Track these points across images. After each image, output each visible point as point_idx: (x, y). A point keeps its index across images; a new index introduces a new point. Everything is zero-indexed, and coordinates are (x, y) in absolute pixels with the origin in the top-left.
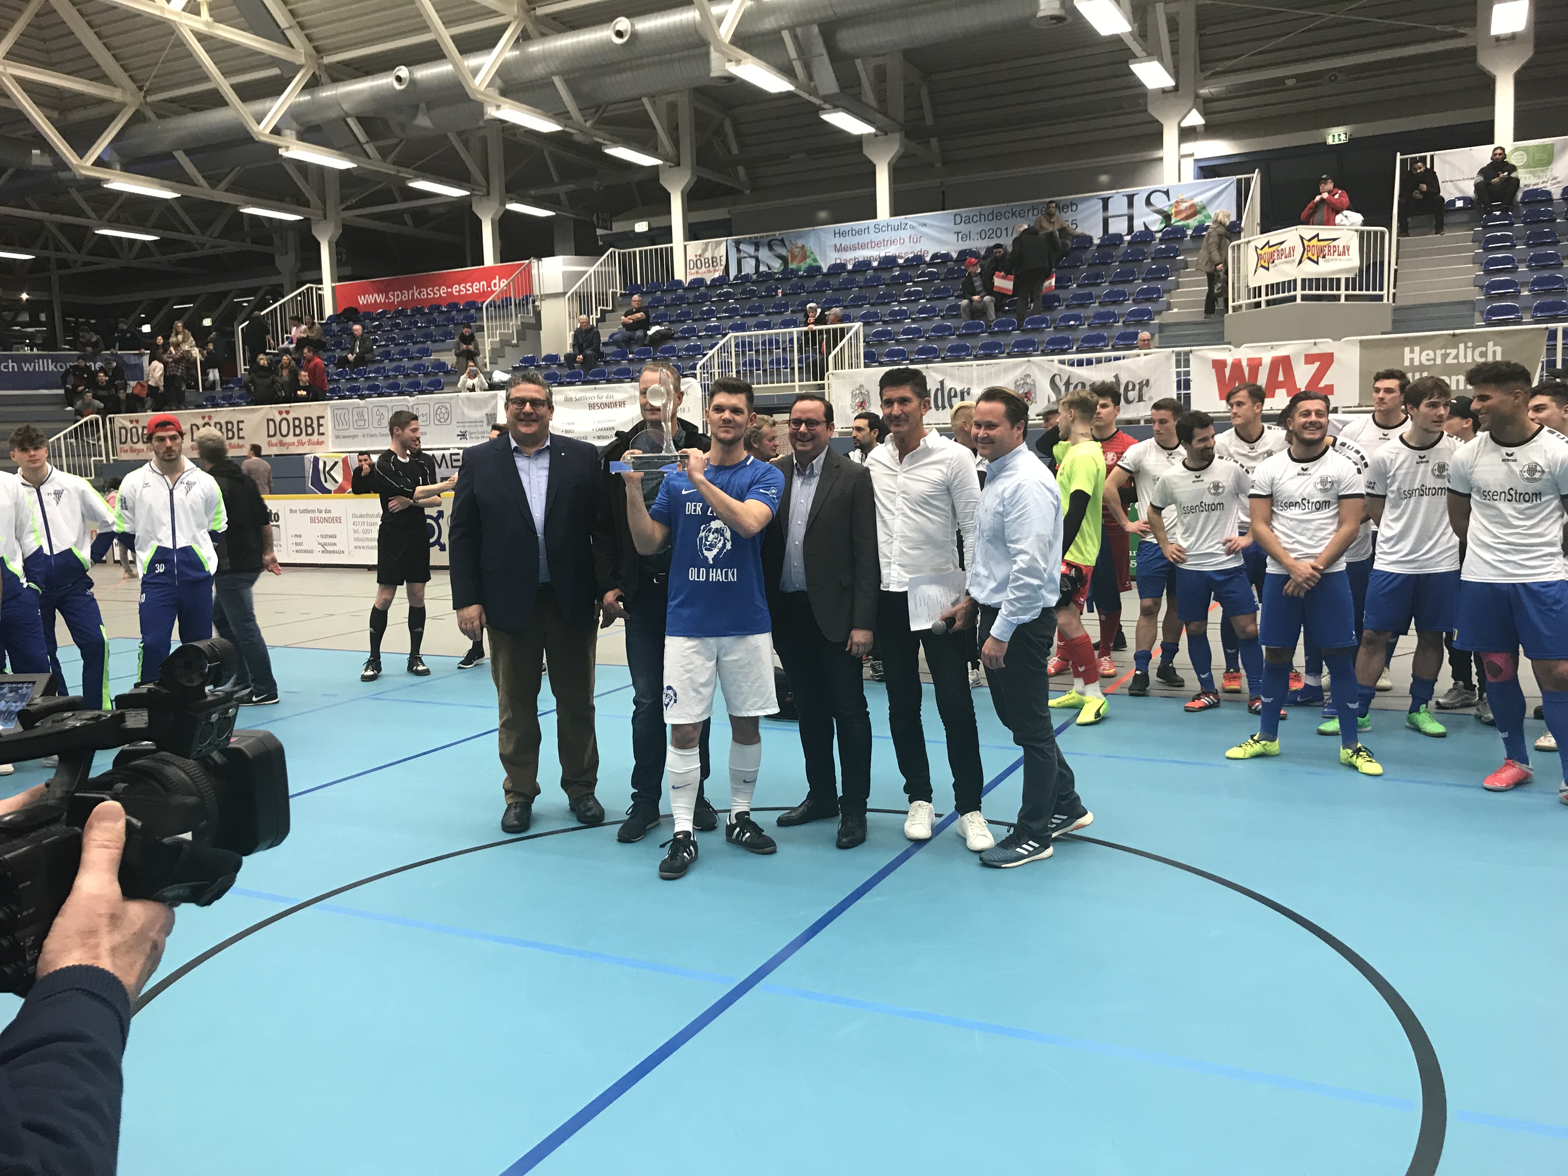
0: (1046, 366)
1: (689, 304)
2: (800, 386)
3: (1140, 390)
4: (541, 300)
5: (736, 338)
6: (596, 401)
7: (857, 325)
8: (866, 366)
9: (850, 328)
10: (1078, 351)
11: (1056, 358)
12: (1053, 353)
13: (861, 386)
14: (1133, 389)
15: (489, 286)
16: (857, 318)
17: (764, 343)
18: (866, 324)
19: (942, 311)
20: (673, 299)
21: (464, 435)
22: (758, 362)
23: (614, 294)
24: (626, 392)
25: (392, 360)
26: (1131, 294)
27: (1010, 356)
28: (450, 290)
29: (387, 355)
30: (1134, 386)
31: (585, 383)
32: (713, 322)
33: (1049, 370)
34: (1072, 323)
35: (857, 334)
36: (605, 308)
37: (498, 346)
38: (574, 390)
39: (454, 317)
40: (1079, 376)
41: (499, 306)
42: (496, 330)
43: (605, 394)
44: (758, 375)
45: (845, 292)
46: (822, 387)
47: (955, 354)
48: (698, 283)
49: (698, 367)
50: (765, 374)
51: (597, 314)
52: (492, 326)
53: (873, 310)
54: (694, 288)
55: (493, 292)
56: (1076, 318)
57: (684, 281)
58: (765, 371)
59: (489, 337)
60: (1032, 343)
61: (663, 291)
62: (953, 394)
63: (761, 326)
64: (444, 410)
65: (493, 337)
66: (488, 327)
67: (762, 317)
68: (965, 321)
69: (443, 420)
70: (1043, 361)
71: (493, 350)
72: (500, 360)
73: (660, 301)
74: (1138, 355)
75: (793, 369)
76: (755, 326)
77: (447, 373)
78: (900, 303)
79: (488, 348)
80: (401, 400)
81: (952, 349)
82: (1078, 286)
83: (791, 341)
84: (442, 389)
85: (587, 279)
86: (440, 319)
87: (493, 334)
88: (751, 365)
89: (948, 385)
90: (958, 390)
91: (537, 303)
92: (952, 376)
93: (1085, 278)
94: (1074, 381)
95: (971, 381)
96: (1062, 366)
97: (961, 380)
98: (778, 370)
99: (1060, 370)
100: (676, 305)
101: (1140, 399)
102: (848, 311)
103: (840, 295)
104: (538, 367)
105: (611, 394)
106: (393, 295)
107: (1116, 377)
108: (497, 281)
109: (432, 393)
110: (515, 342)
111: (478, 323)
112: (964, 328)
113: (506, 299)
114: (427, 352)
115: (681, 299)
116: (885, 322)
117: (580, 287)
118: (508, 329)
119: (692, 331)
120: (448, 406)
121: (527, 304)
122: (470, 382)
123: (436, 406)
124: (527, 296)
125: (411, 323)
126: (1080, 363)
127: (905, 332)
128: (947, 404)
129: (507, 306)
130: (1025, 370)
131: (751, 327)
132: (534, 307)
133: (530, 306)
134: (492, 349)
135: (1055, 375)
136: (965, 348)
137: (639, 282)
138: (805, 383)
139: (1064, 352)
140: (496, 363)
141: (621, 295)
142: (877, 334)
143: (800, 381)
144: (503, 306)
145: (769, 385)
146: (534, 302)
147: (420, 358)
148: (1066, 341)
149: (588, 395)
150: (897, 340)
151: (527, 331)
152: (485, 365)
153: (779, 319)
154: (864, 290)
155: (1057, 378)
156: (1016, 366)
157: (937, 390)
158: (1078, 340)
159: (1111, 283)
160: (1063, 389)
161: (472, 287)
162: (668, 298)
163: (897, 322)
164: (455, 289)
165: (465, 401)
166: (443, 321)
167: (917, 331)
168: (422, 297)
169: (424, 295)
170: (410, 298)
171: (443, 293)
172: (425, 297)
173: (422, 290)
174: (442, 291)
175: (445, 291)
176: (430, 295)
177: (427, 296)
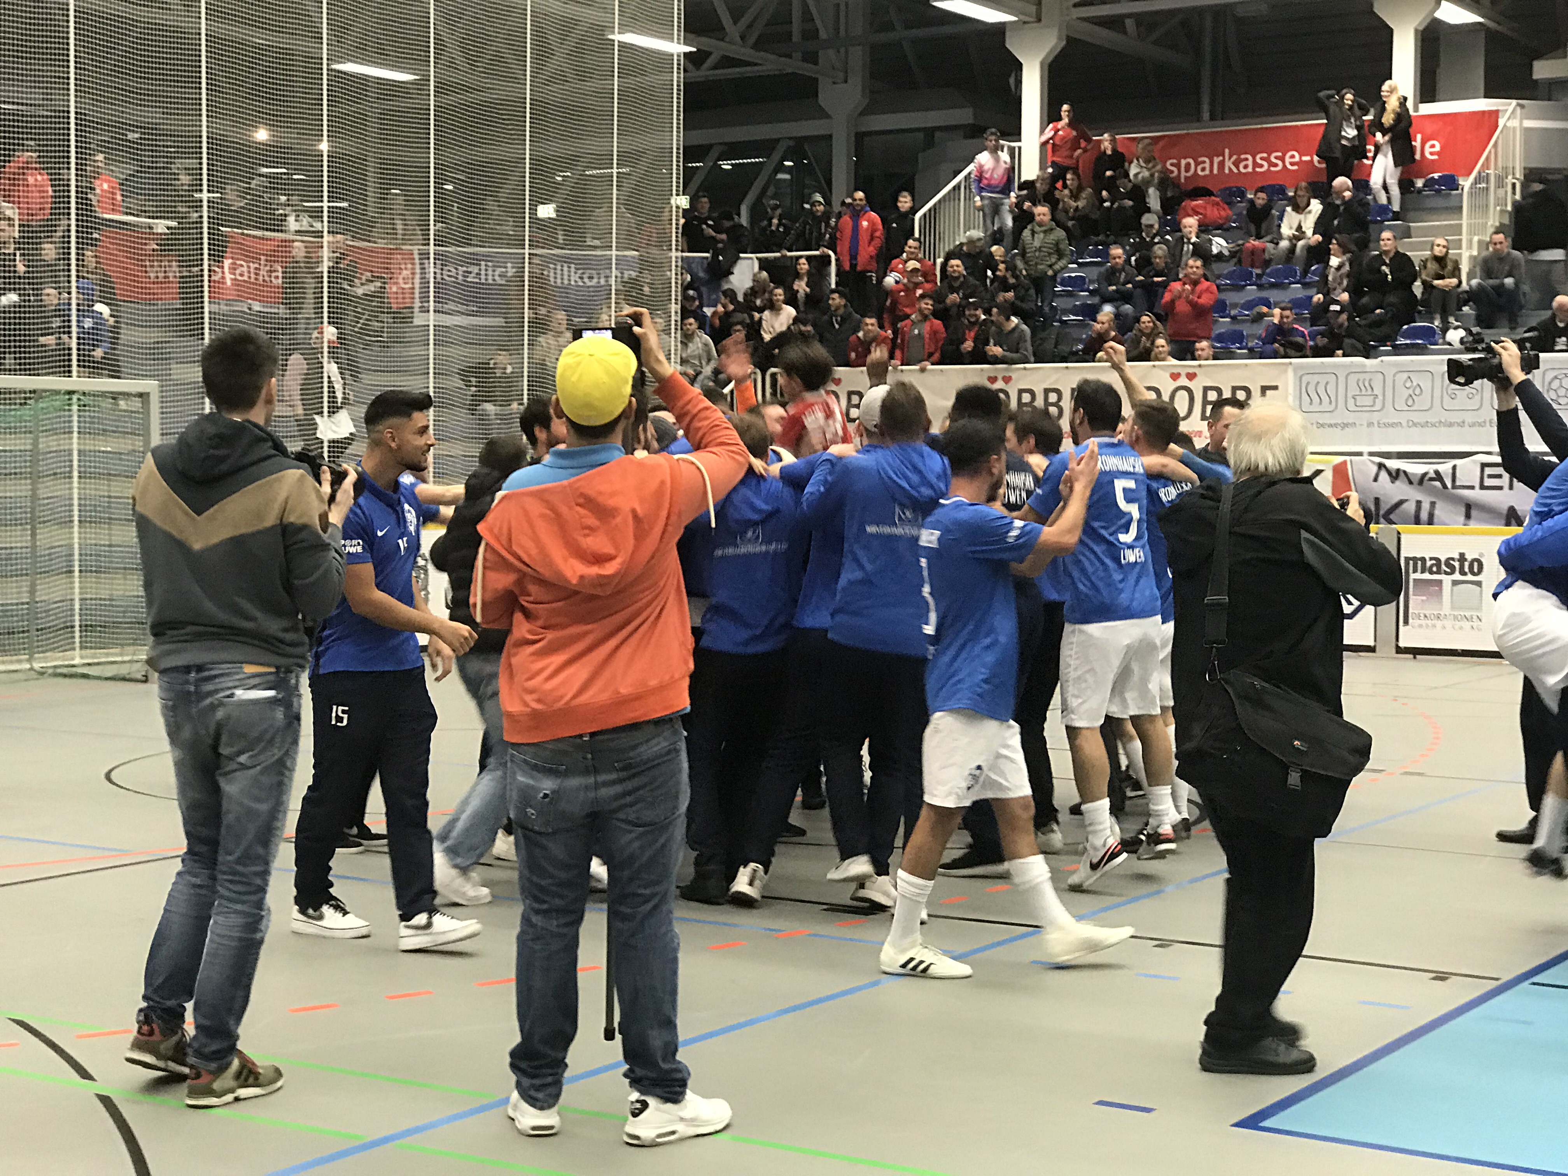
28: (1306, 158)
106: (1177, 166)
168: (1243, 170)
169: (1246, 167)
170: (1215, 171)
171: (1292, 164)
172: (1250, 169)
173: (1243, 156)
174: (1288, 160)
175: (1297, 159)
176: (1261, 166)
177: (1254, 168)
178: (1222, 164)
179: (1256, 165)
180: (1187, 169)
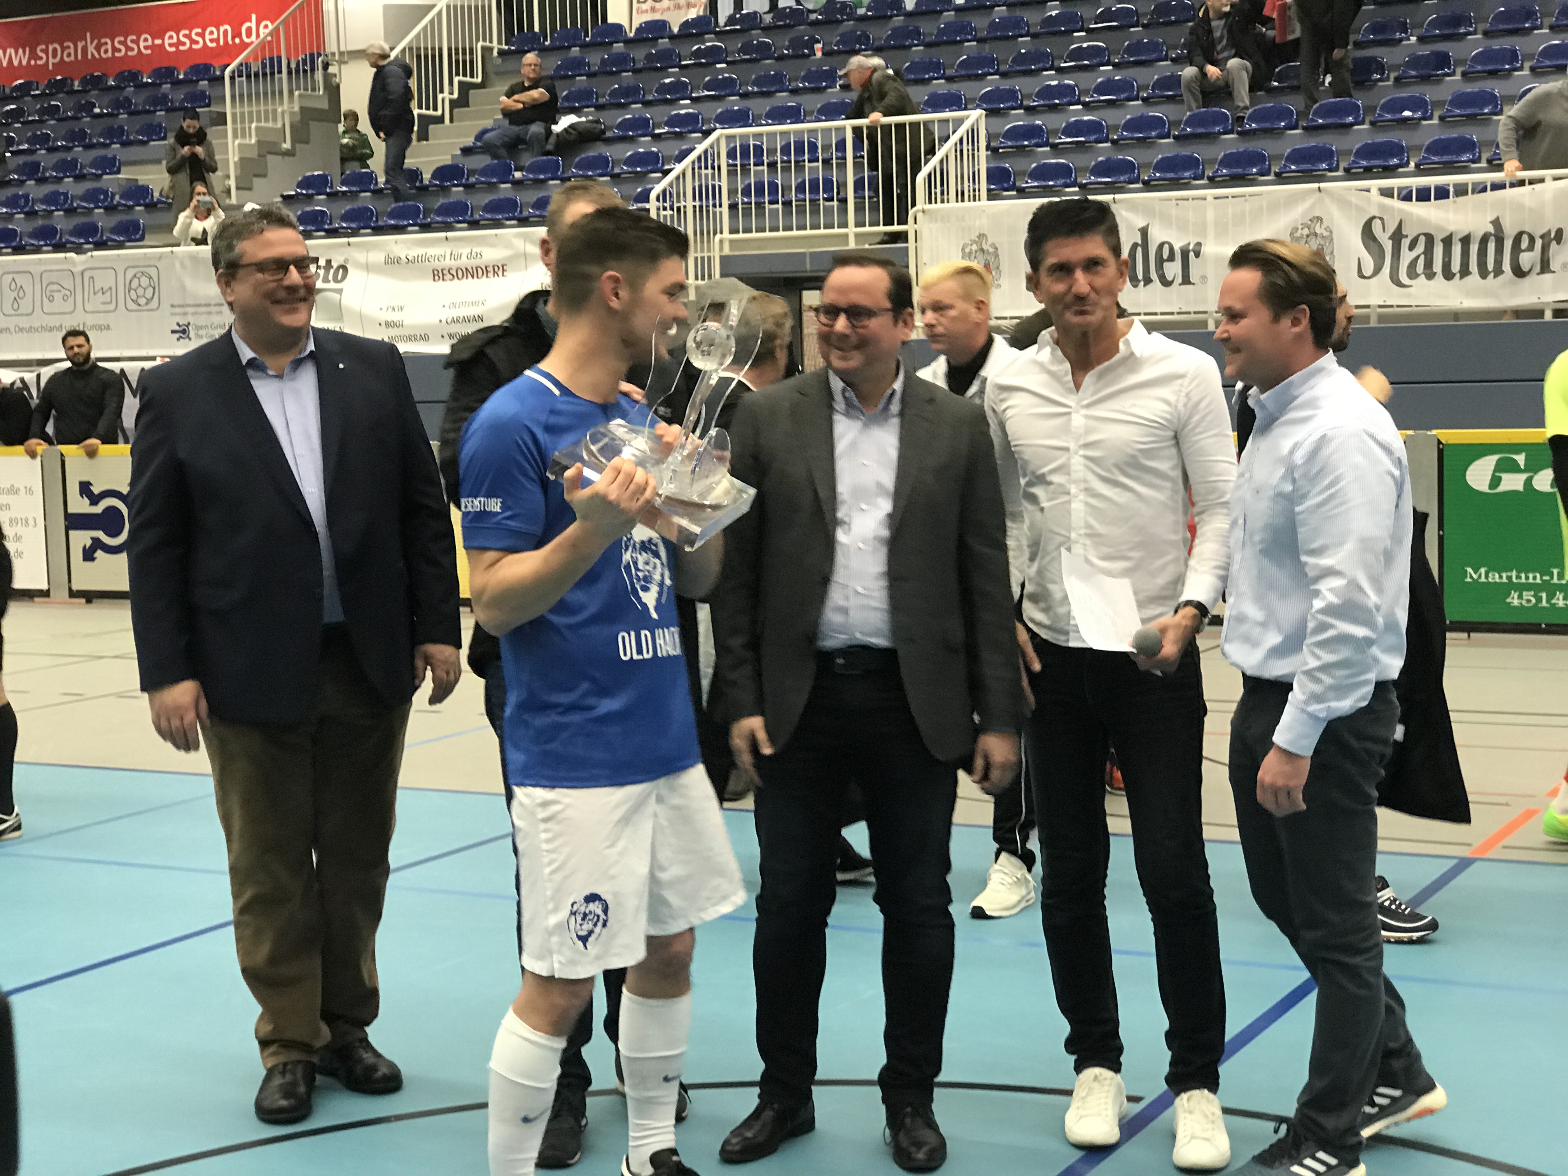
0: (1354, 200)
1: (636, 71)
2: (857, 235)
3: (1545, 249)
4: (341, 62)
5: (730, 138)
6: (448, 263)
7: (975, 116)
8: (992, 196)
9: (959, 122)
10: (1420, 171)
11: (1375, 184)
12: (1368, 173)
13: (982, 236)
14: (1531, 248)
15: (237, 34)
16: (973, 100)
17: (786, 150)
18: (992, 113)
19: (1146, 88)
20: (603, 60)
21: (184, 332)
22: (773, 187)
23: (487, 51)
24: (509, 245)
25: (42, 181)
26: (1527, 57)
27: (1281, 178)
28: (158, 42)
29: (32, 170)
30: (1532, 240)
31: (426, 228)
32: (685, 108)
33: (1359, 209)
34: (1407, 113)
35: (973, 133)
36: (468, 79)
37: (254, 154)
38: (405, 242)
39: (165, 96)
40: (1421, 221)
41: (257, 75)
42: (251, 122)
43: (465, 251)
44: (774, 214)
45: (952, 48)
46: (901, 237)
47: (1171, 175)
48: (656, 29)
49: (653, 195)
50: (788, 212)
51: (451, 93)
52: (242, 114)
53: (1006, 84)
54: (647, 40)
55: (244, 46)
56: (1417, 104)
57: (626, 24)
58: (787, 204)
59: (235, 136)
60: (1326, 154)
61: (584, 46)
62: (1165, 255)
63: (779, 115)
64: (145, 281)
65: (244, 136)
66: (234, 115)
67: (783, 99)
68: (1190, 110)
69: (142, 301)
70: (1350, 189)
71: (244, 162)
72: (257, 182)
73: (578, 65)
74: (1542, 180)
75: (843, 201)
76: (769, 116)
77: (151, 206)
78: (1060, 70)
79: (233, 157)
80: (57, 262)
81: (1165, 165)
82: (1421, 39)
83: (841, 145)
84: (142, 238)
85: (432, 22)
86: (138, 100)
87: (243, 129)
88: (760, 191)
89: (1157, 236)
90: (1177, 247)
91: (332, 70)
92: (1166, 220)
93: (1433, 24)
94: (1410, 232)
95: (1202, 228)
96: (1387, 201)
97: (1183, 227)
98: (814, 202)
99: (1382, 207)
100: (612, 73)
101: (1545, 267)
102: (954, 87)
103: (942, 55)
104: (334, 196)
105: (477, 250)
106: (46, 52)
107: (1496, 223)
108: (253, 25)
109: (120, 246)
110: (287, 145)
111: (214, 108)
112: (1189, 123)
113: (272, 59)
114: (111, 165)
115: (621, 61)
116: (1030, 110)
117: (418, 36)
118: (275, 120)
119: (642, 125)
120: (153, 272)
121: (313, 70)
122: (198, 226)
123: (130, 274)
124: (312, 55)
125: (80, 108)
126: (1423, 195)
127: (1069, 131)
128: (1154, 275)
129: (272, 74)
130: (1312, 207)
131: (760, 118)
132: (327, 77)
133: (319, 75)
134: (241, 159)
135: (1374, 218)
136: (1191, 163)
137: (537, 29)
138: (867, 229)
139: (1389, 171)
140: (250, 189)
141: (501, 53)
142: (1014, 133)
143: (857, 226)
144: (265, 75)
145: (795, 233)
146: (326, 66)
147: (98, 177)
148: (1397, 150)
149: (432, 251)
150: (1054, 146)
151: (313, 125)
152: (228, 192)
153: (815, 102)
154: (987, 46)
155: (1377, 226)
156: (1292, 201)
157: (1135, 246)
158: (1418, 148)
159: (1486, 34)
160: (1388, 246)
161: (202, 35)
162: (595, 59)
163: (1053, 108)
164: (169, 40)
165: (188, 263)
166: (145, 102)
167: (1094, 128)
168: (103, 56)
169: (106, 51)
170: (79, 57)
171: (146, 48)
172: (110, 54)
173: (103, 41)
174: (142, 44)
175: (150, 43)
176: (120, 50)
177: (113, 54)
178: (85, 50)
179: (115, 50)
180: (54, 56)
